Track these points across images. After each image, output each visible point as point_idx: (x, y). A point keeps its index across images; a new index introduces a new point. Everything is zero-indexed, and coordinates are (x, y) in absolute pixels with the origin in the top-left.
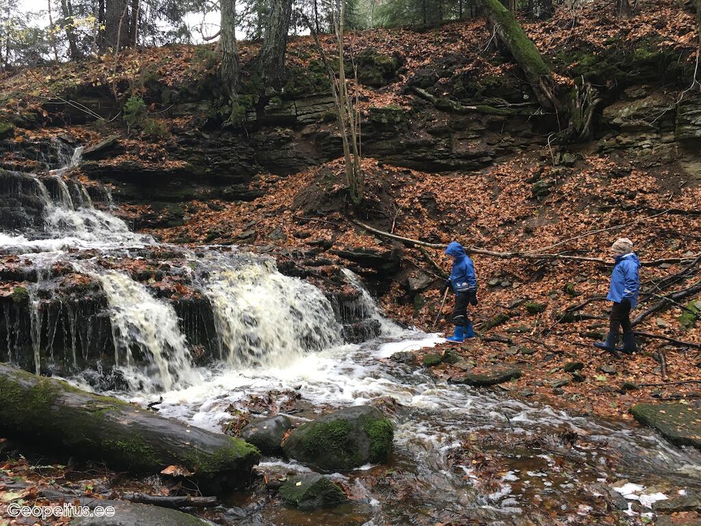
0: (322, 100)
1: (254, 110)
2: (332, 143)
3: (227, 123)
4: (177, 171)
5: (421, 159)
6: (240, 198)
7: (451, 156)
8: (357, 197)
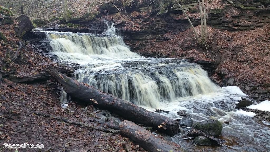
0: (192, 4)
1: (168, 8)
3: (158, 14)
4: (143, 31)
5: (228, 27)
6: (162, 40)
7: (239, 26)
8: (204, 42)
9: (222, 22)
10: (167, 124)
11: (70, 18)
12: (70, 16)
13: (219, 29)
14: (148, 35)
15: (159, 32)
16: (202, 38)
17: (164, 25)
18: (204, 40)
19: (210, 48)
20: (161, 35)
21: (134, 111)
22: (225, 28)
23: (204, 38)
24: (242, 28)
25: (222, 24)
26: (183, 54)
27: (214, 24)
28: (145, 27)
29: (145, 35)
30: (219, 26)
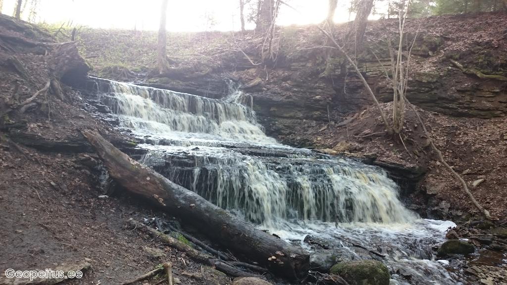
0: (385, 63)
1: (340, 67)
2: (386, 92)
3: (322, 75)
4: (290, 102)
5: (448, 108)
6: (324, 120)
7: (470, 108)
8: (398, 129)
9: (437, 99)
10: (285, 256)
11: (167, 68)
13: (431, 110)
14: (299, 111)
15: (320, 107)
16: (395, 121)
17: (331, 95)
18: (398, 125)
19: (409, 143)
20: (323, 113)
21: (228, 225)
22: (442, 110)
23: (399, 122)
24: (476, 112)
25: (437, 102)
26: (357, 148)
27: (421, 101)
28: (294, 95)
29: (294, 110)
30: (433, 104)
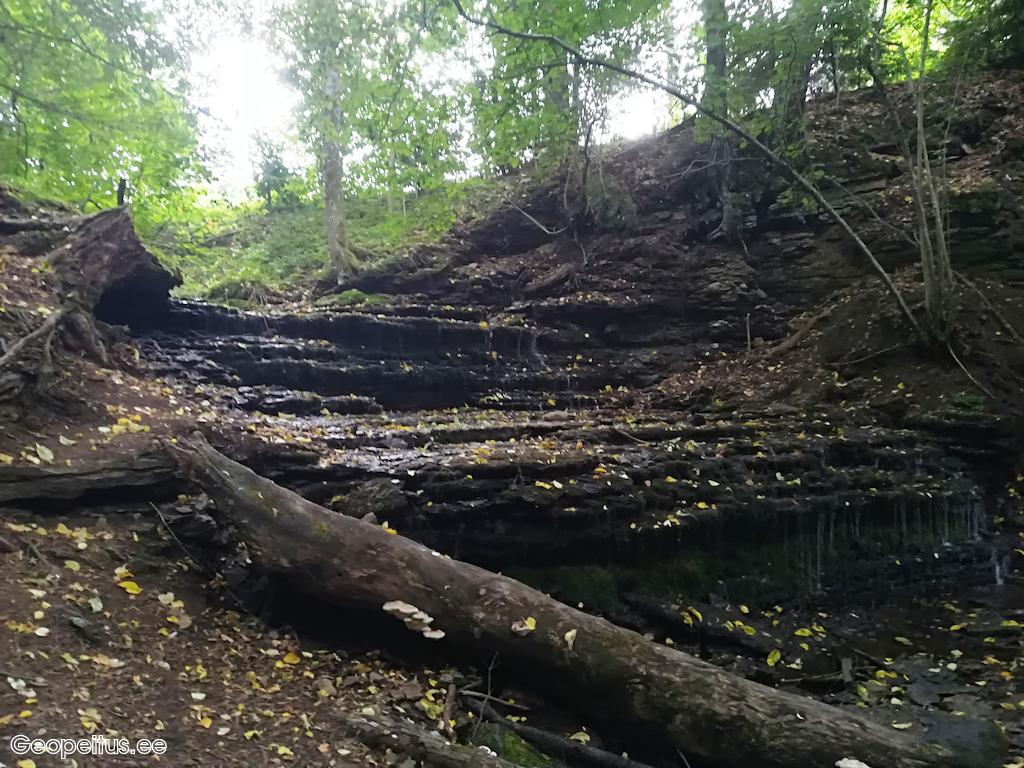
3: (716, 234)
9: (1010, 248)
11: (353, 269)
12: (355, 262)
14: (674, 324)
15: (723, 308)
17: (743, 278)
20: (732, 321)
29: (660, 325)
30: (1002, 264)
